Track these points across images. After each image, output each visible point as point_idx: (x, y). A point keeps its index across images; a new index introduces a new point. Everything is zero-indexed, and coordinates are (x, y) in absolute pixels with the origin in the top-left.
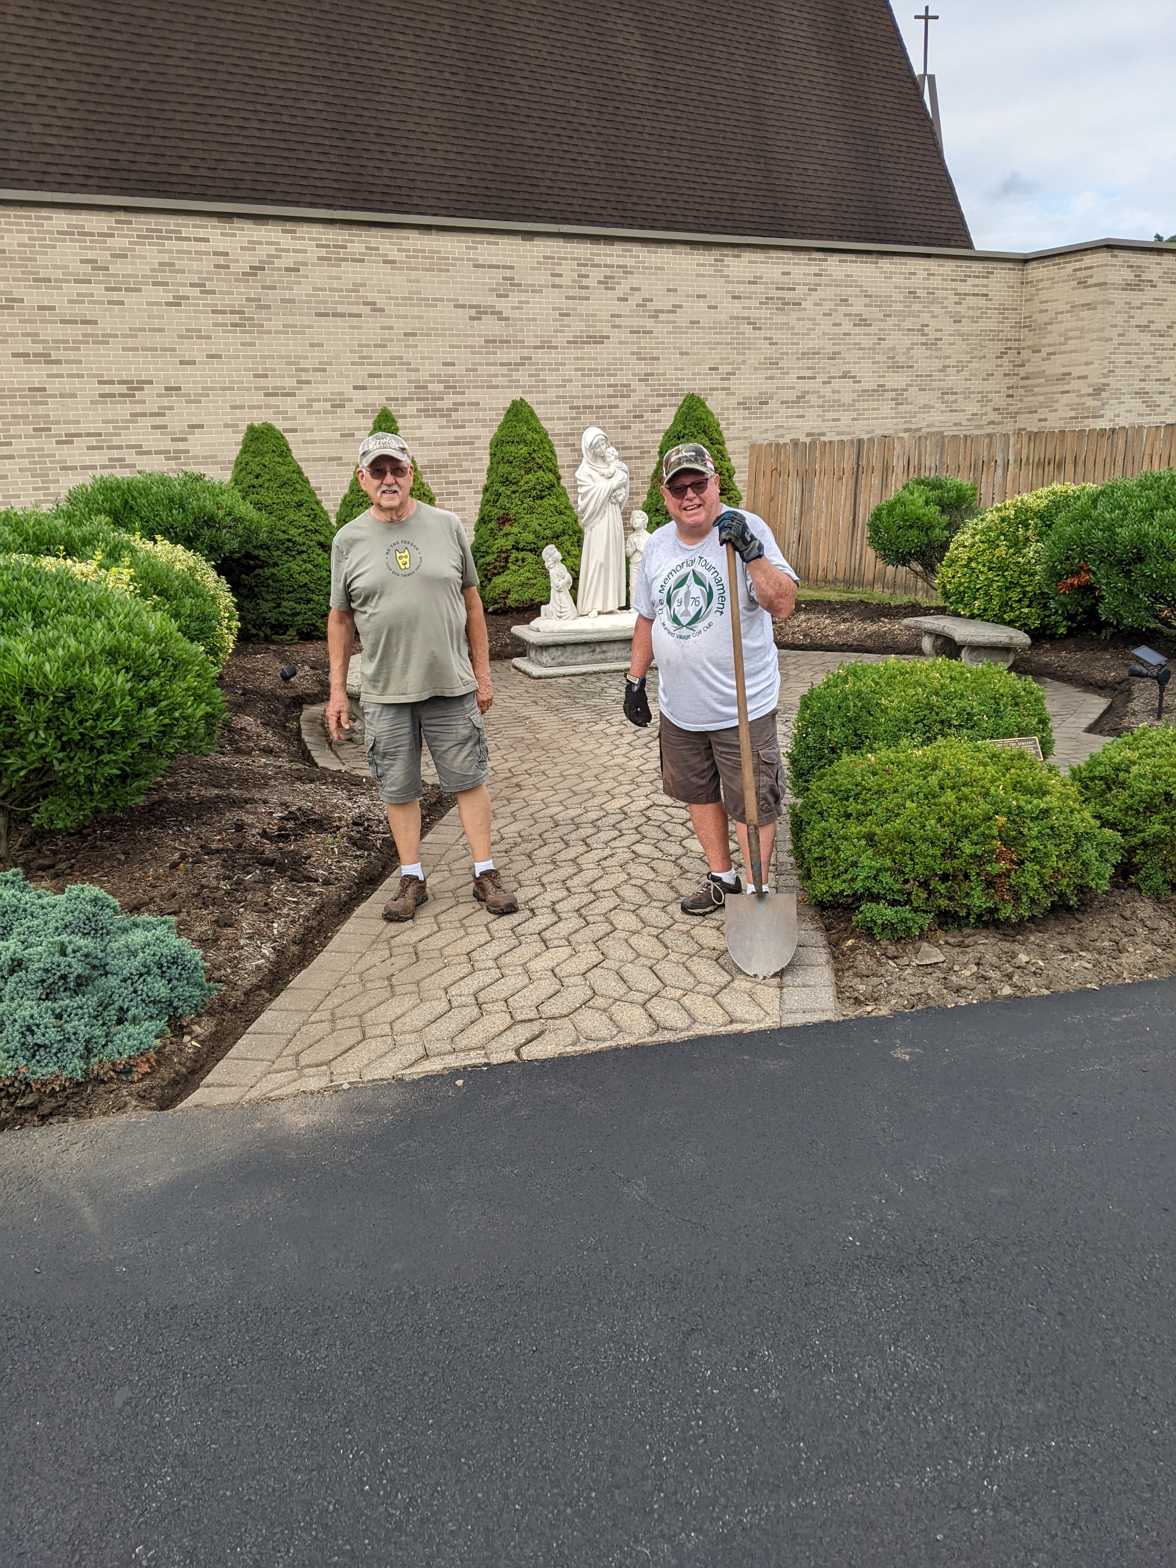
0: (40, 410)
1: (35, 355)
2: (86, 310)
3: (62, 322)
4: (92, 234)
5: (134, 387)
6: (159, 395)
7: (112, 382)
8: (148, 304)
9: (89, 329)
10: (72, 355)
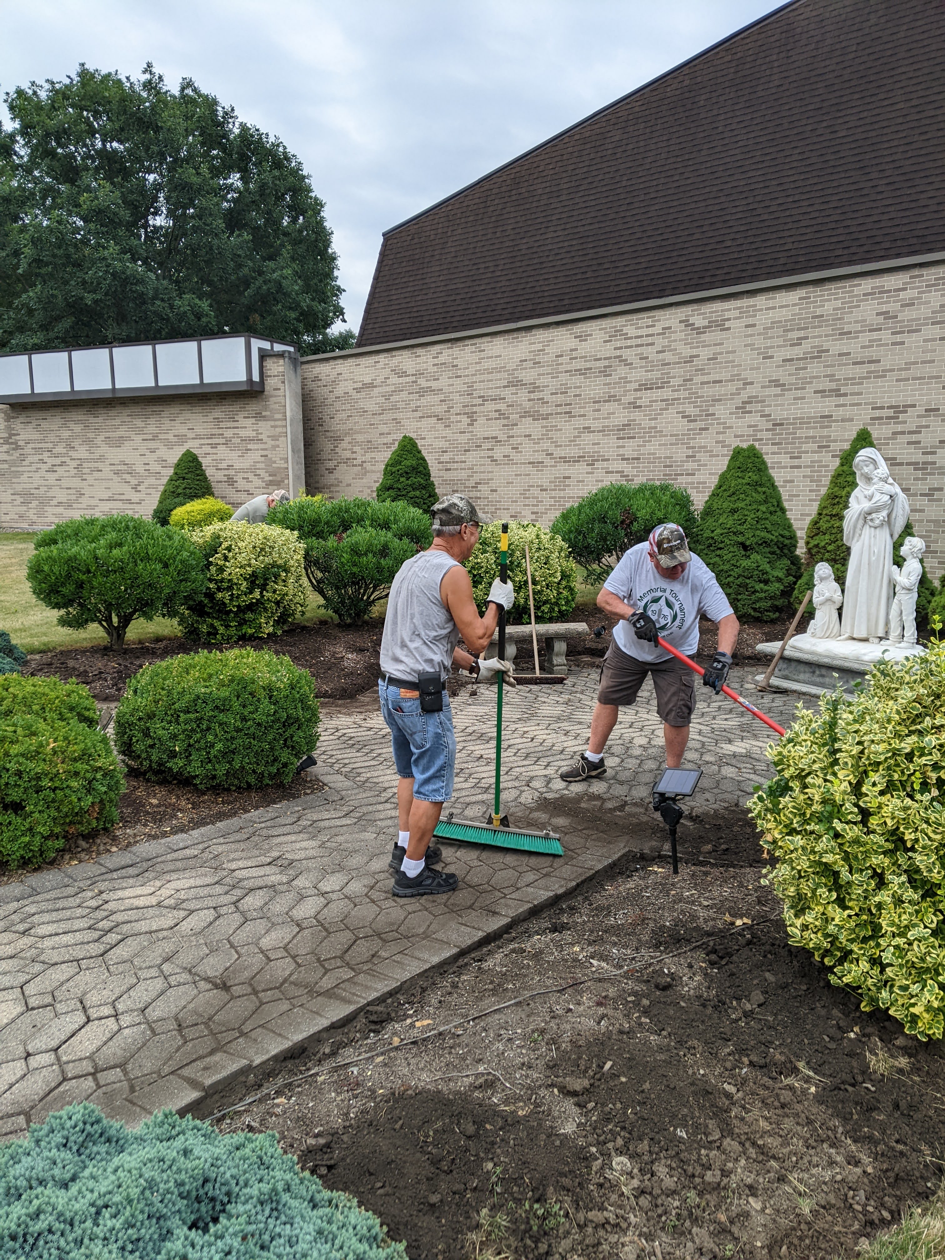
0: (825, 432)
1: (830, 391)
2: (873, 353)
3: (854, 364)
4: (890, 291)
5: (899, 410)
6: (918, 416)
7: (882, 408)
8: (925, 341)
9: (873, 367)
10: (856, 388)
